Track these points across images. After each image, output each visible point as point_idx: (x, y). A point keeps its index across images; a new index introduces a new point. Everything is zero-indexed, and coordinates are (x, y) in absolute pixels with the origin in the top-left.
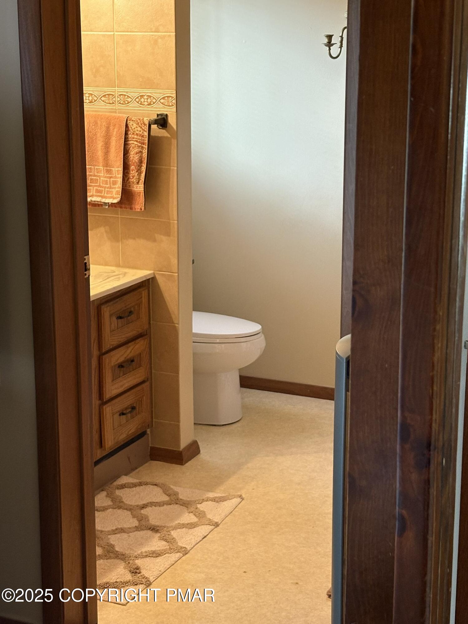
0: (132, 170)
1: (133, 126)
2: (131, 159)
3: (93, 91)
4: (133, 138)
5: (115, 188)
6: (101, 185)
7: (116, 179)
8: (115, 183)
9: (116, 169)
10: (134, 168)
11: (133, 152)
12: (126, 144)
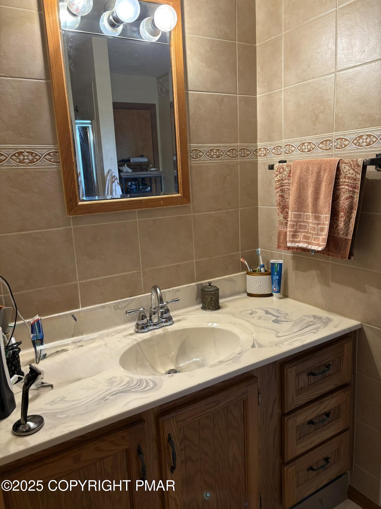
0: (342, 217)
1: (345, 168)
2: (341, 205)
3: (311, 140)
4: (345, 183)
5: (322, 235)
6: (310, 231)
7: (323, 226)
8: (322, 230)
9: (325, 216)
10: (343, 215)
11: (343, 197)
12: (337, 189)
